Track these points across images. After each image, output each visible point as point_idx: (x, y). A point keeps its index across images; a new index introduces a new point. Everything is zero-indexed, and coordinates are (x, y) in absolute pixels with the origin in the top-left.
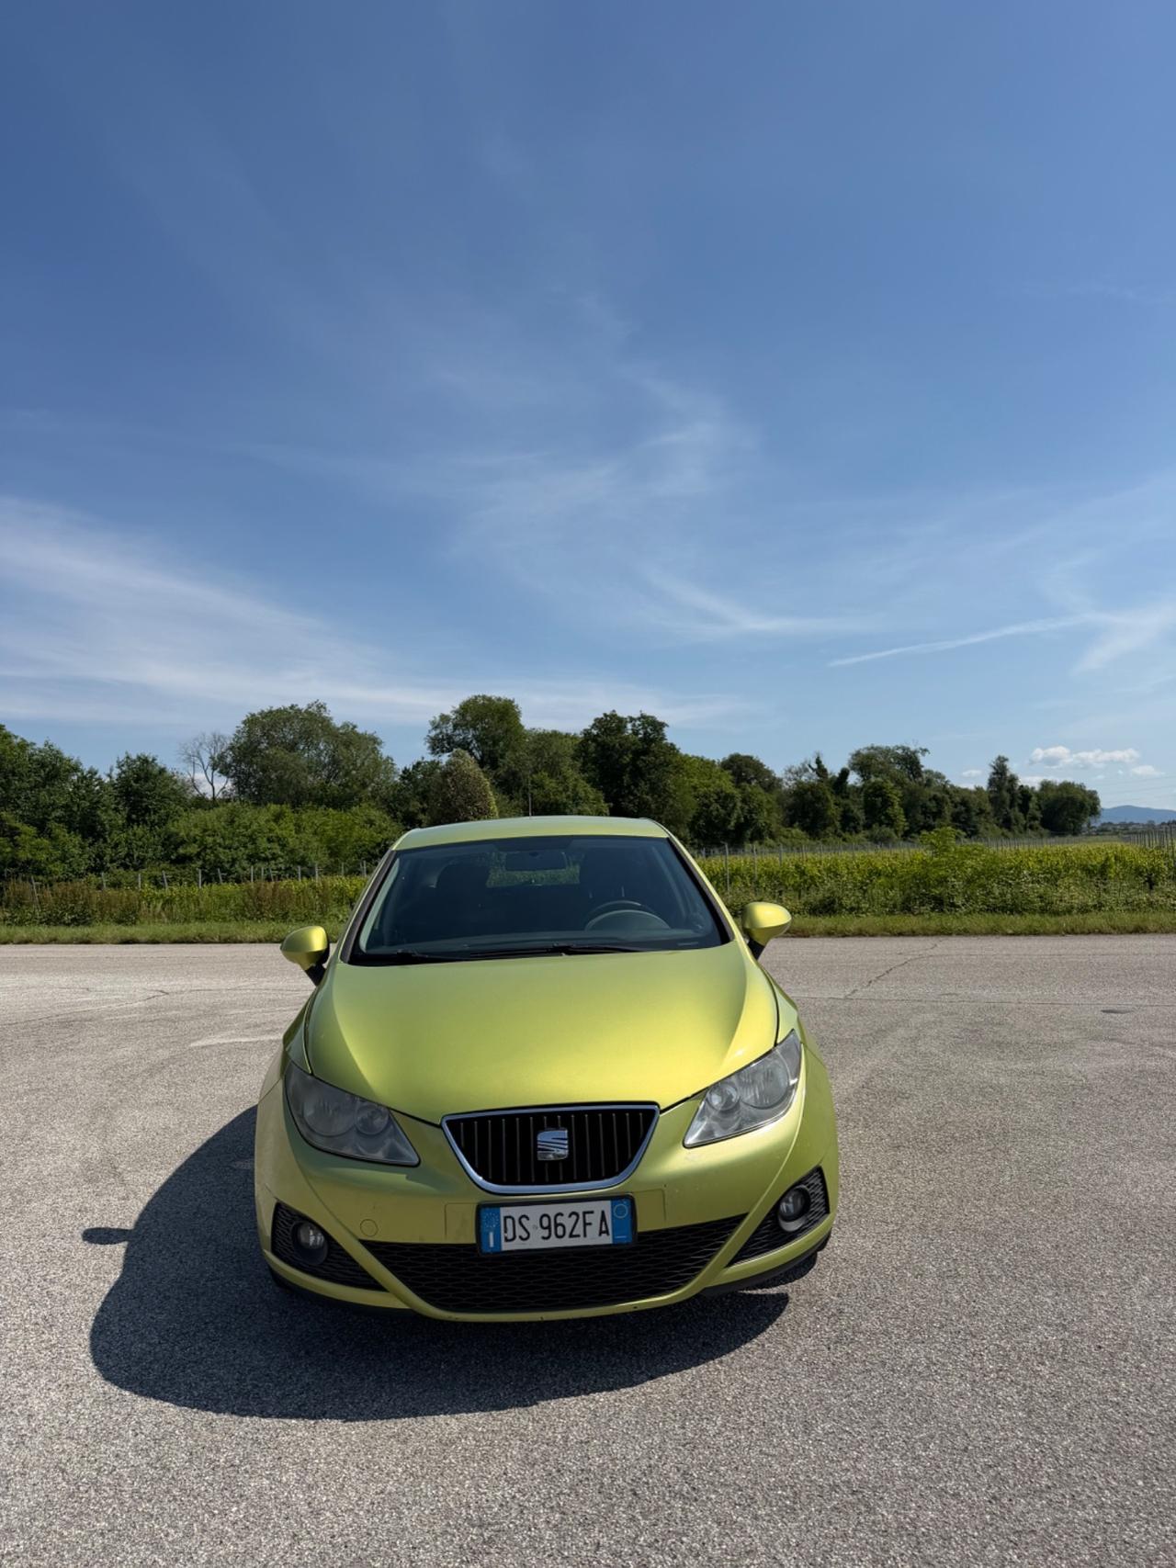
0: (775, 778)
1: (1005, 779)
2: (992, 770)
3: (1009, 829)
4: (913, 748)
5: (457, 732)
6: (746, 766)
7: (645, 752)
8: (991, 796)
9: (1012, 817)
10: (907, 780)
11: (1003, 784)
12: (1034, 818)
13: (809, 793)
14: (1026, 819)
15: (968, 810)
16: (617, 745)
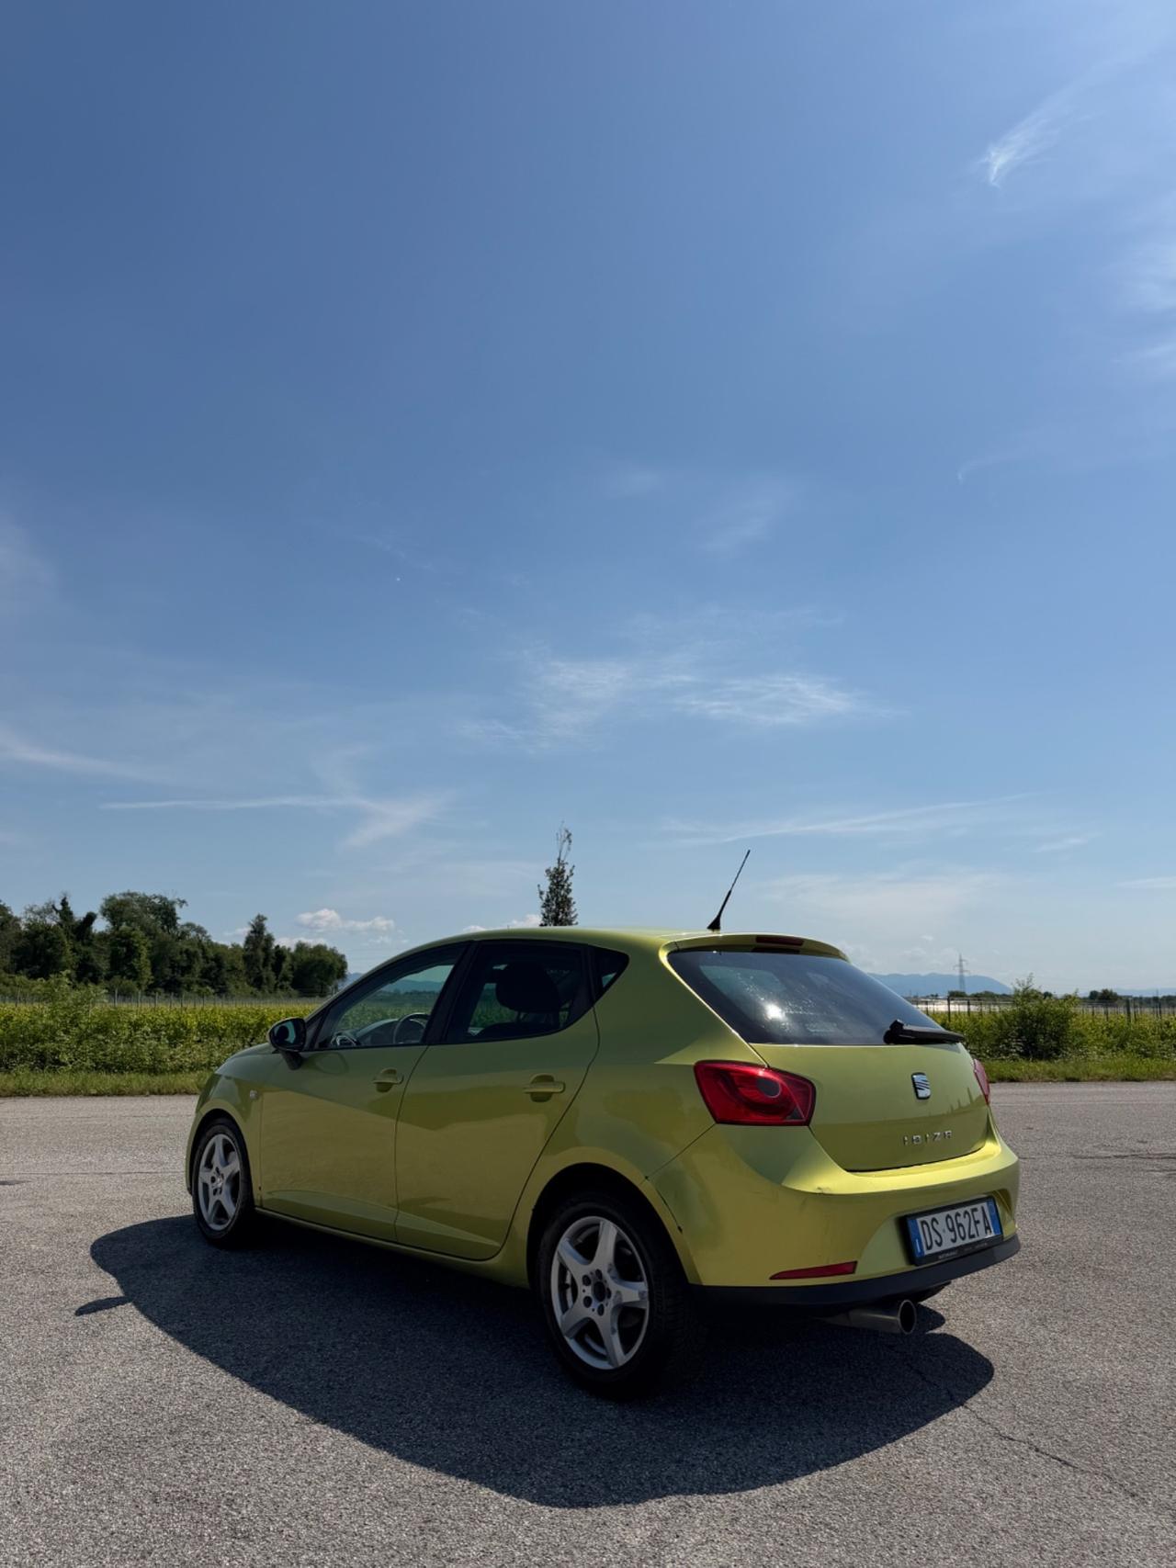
0: (10, 917)
1: (262, 939)
2: (250, 929)
4: (170, 898)
8: (247, 953)
9: (264, 976)
10: (160, 931)
11: (259, 943)
12: (286, 978)
13: (42, 937)
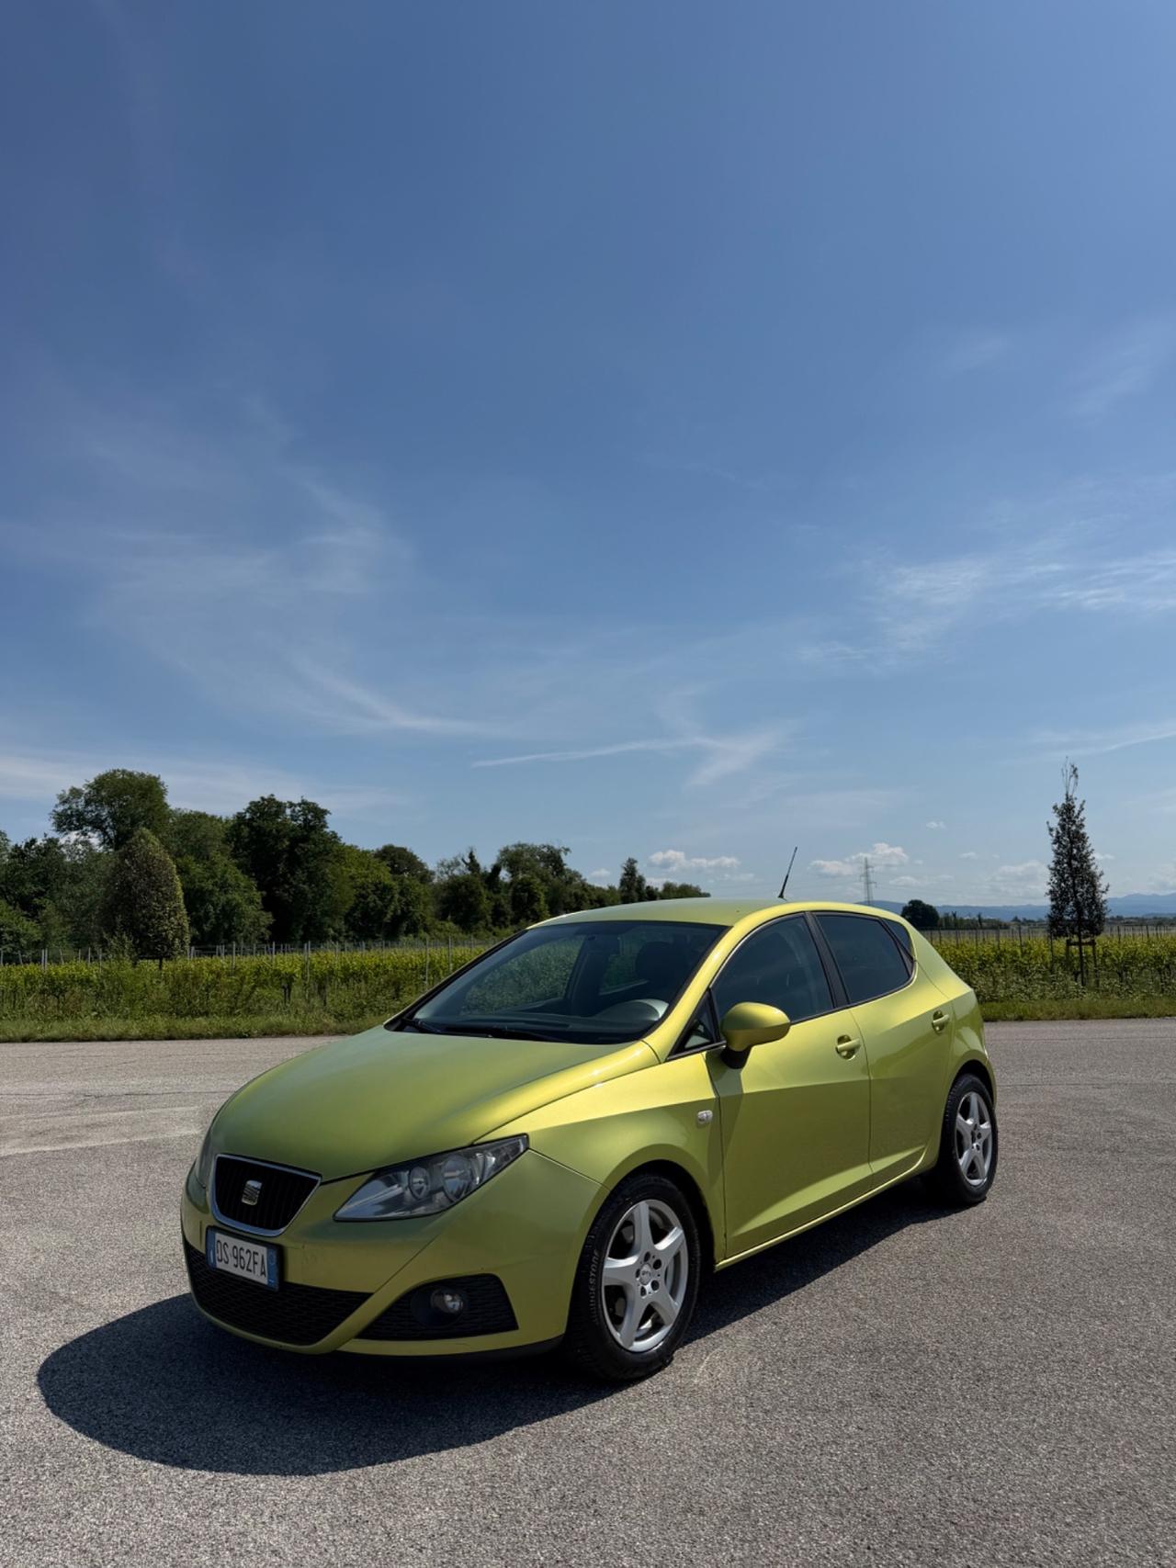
0: (427, 871)
1: (634, 880)
2: (624, 871)
4: (556, 847)
5: (90, 808)
6: (399, 858)
7: (305, 839)
8: (623, 894)
10: (551, 877)
11: (632, 884)
13: (463, 887)
16: (274, 831)
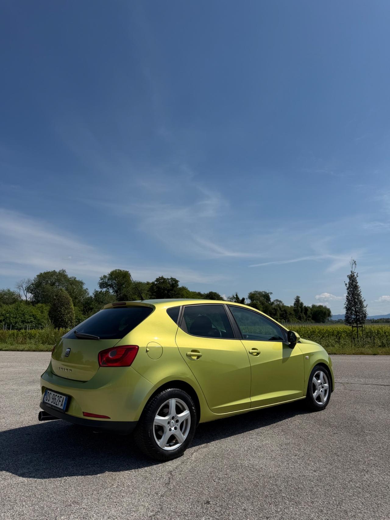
1: (299, 304)
2: (295, 300)
3: (300, 320)
4: (267, 292)
5: (109, 281)
7: (171, 290)
8: (295, 309)
9: (302, 316)
10: (265, 302)
12: (309, 317)
14: (306, 317)
15: (286, 313)
16: (163, 288)
